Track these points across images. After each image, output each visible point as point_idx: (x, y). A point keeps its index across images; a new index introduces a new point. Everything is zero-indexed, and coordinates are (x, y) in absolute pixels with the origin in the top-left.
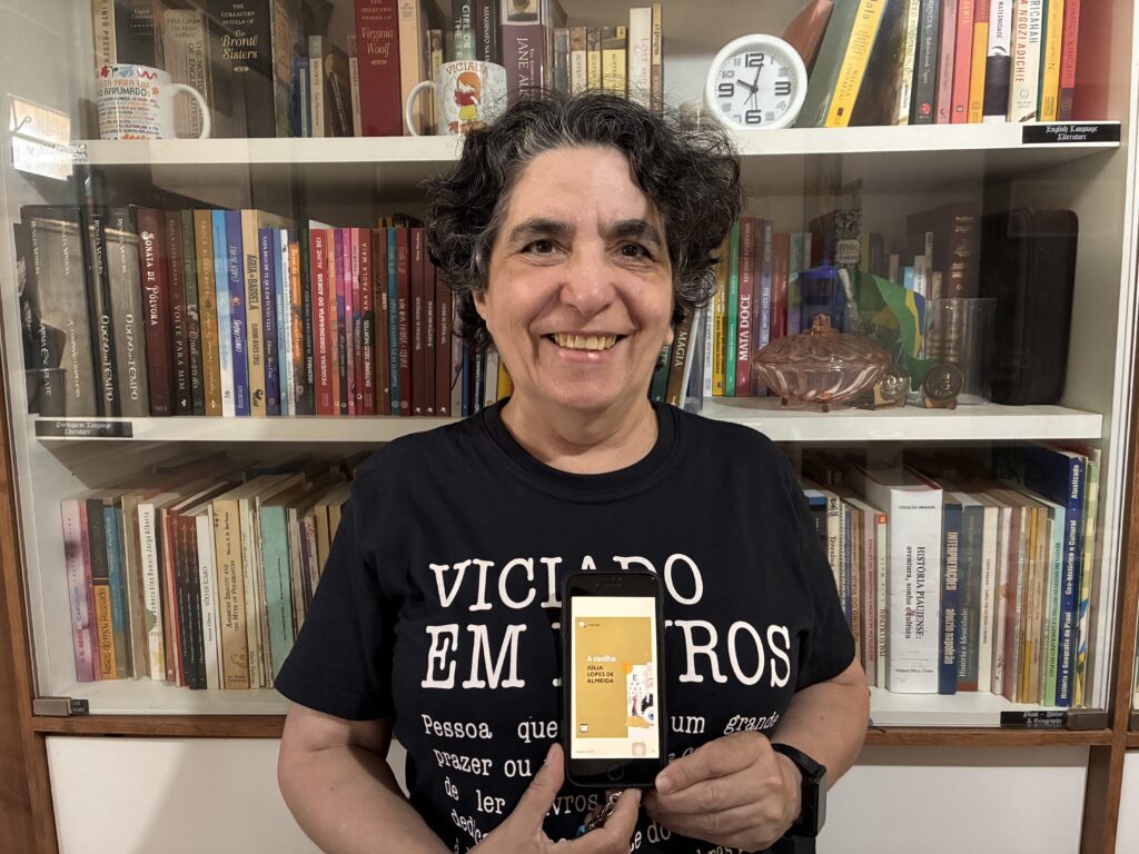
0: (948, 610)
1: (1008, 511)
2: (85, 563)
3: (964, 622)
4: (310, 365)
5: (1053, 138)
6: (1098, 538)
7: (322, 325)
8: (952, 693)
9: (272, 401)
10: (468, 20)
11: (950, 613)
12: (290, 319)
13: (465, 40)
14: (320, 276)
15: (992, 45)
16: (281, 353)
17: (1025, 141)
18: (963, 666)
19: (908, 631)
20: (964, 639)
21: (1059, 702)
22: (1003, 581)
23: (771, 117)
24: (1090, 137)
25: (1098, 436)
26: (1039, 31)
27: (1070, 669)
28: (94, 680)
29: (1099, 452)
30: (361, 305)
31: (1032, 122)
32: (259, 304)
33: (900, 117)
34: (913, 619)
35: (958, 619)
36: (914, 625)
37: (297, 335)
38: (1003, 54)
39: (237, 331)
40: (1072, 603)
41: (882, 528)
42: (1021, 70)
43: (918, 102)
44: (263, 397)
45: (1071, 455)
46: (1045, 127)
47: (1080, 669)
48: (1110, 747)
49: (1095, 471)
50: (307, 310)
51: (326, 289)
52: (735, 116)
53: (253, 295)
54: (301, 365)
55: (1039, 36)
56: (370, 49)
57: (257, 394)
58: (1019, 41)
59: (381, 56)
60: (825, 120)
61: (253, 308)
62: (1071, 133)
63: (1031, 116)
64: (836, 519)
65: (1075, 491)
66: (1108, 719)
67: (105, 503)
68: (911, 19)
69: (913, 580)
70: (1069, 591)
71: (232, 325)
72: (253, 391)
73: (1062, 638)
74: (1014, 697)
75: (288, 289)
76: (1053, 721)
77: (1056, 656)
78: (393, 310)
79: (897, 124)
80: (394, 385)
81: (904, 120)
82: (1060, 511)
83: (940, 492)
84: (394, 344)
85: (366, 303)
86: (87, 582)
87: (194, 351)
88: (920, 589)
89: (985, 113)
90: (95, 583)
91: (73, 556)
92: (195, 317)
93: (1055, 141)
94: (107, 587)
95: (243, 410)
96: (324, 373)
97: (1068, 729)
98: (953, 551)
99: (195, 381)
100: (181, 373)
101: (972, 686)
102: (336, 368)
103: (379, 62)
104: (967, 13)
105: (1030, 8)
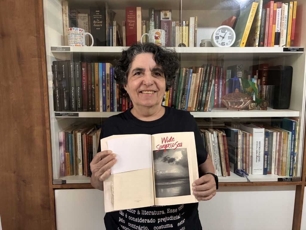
0: (265, 156)
1: (279, 133)
2: (64, 147)
3: (269, 158)
4: (121, 100)
5: (289, 50)
6: (299, 139)
8: (266, 174)
9: (112, 108)
11: (266, 156)
12: (116, 89)
13: (152, 24)
15: (276, 30)
16: (114, 97)
17: (284, 51)
18: (268, 169)
19: (257, 160)
20: (269, 162)
21: (290, 176)
22: (278, 149)
23: (227, 44)
24: (297, 50)
25: (298, 116)
26: (286, 27)
27: (292, 168)
28: (65, 176)
29: (299, 119)
31: (285, 47)
32: (109, 85)
33: (256, 45)
34: (258, 158)
35: (267, 158)
36: (258, 159)
37: (118, 93)
38: (278, 32)
39: (104, 92)
40: (293, 154)
41: (251, 137)
42: (282, 35)
43: (260, 42)
44: (110, 107)
45: (293, 120)
46: (288, 48)
47: (295, 168)
48: (301, 185)
49: (298, 124)
52: (219, 44)
53: (108, 83)
54: (118, 100)
55: (286, 28)
56: (129, 25)
57: (108, 107)
58: (282, 29)
59: (132, 27)
60: (240, 45)
61: (108, 86)
62: (293, 50)
63: (284, 45)
64: (240, 135)
65: (294, 128)
66: (301, 179)
67: (69, 133)
68: (259, 23)
69: (258, 149)
70: (292, 151)
71: (103, 90)
72: (107, 106)
73: (290, 162)
74: (280, 175)
76: (289, 180)
77: (289, 165)
79: (256, 46)
81: (257, 45)
82: (290, 133)
83: (264, 129)
86: (64, 152)
87: (93, 96)
88: (259, 151)
89: (275, 45)
90: (66, 152)
91: (61, 146)
92: (94, 88)
93: (290, 51)
94: (69, 153)
95: (104, 110)
96: (124, 102)
97: (292, 181)
98: (267, 142)
99: (93, 103)
100: (90, 101)
101: (270, 173)
102: (127, 100)
104: (271, 23)
105: (285, 22)
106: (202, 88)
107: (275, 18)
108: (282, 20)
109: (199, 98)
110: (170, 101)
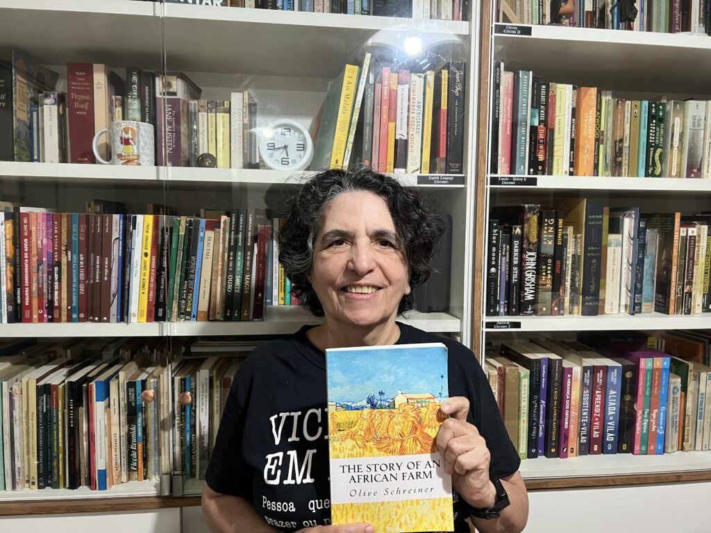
4: (18, 293)
5: (432, 182)
7: (26, 269)
10: (136, 94)
12: (5, 265)
13: (134, 105)
14: (26, 240)
15: (398, 133)
17: (420, 183)
23: (294, 162)
24: (450, 182)
26: (421, 128)
30: (53, 258)
31: (419, 174)
37: (9, 275)
38: (403, 138)
42: (412, 146)
46: (428, 177)
50: (18, 261)
51: (30, 247)
52: (276, 160)
54: (12, 293)
55: (420, 131)
56: (76, 105)
58: (411, 132)
59: (83, 110)
62: (441, 179)
63: (418, 170)
75: (4, 247)
78: (75, 261)
80: (74, 305)
84: (75, 281)
85: (56, 256)
89: (395, 167)
93: (433, 183)
96: (27, 299)
102: (35, 295)
103: (82, 113)
104: (385, 117)
105: (416, 116)
106: (231, 265)
107: (393, 106)
108: (411, 111)
109: (227, 288)
110: (151, 294)
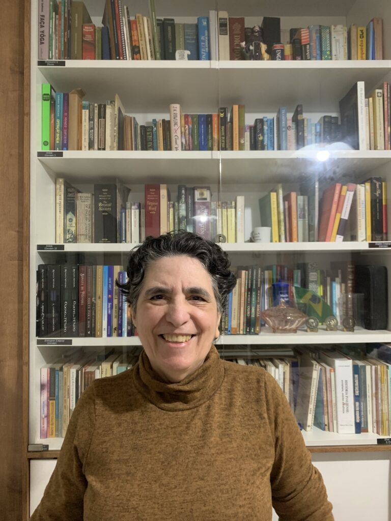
0: (356, 403)
1: (374, 367)
2: (47, 392)
3: (362, 407)
5: (377, 246)
8: (360, 433)
9: (120, 331)
10: (184, 200)
13: (183, 207)
16: (124, 314)
18: (363, 423)
19: (343, 410)
20: (362, 413)
22: (374, 392)
24: (389, 246)
28: (47, 437)
31: (371, 242)
32: (117, 297)
34: (345, 406)
35: (360, 406)
36: (345, 408)
39: (109, 307)
41: (332, 374)
44: (117, 330)
46: (375, 243)
53: (116, 294)
56: (150, 208)
57: (115, 329)
59: (153, 211)
61: (115, 298)
62: (383, 245)
67: (56, 369)
69: (344, 392)
71: (108, 305)
72: (114, 327)
74: (381, 434)
83: (351, 361)
86: (48, 399)
87: (93, 314)
88: (347, 395)
90: (50, 400)
91: (43, 389)
92: (95, 302)
93: (379, 247)
98: (357, 381)
99: (93, 324)
100: (89, 322)
101: (366, 430)
103: (153, 213)
